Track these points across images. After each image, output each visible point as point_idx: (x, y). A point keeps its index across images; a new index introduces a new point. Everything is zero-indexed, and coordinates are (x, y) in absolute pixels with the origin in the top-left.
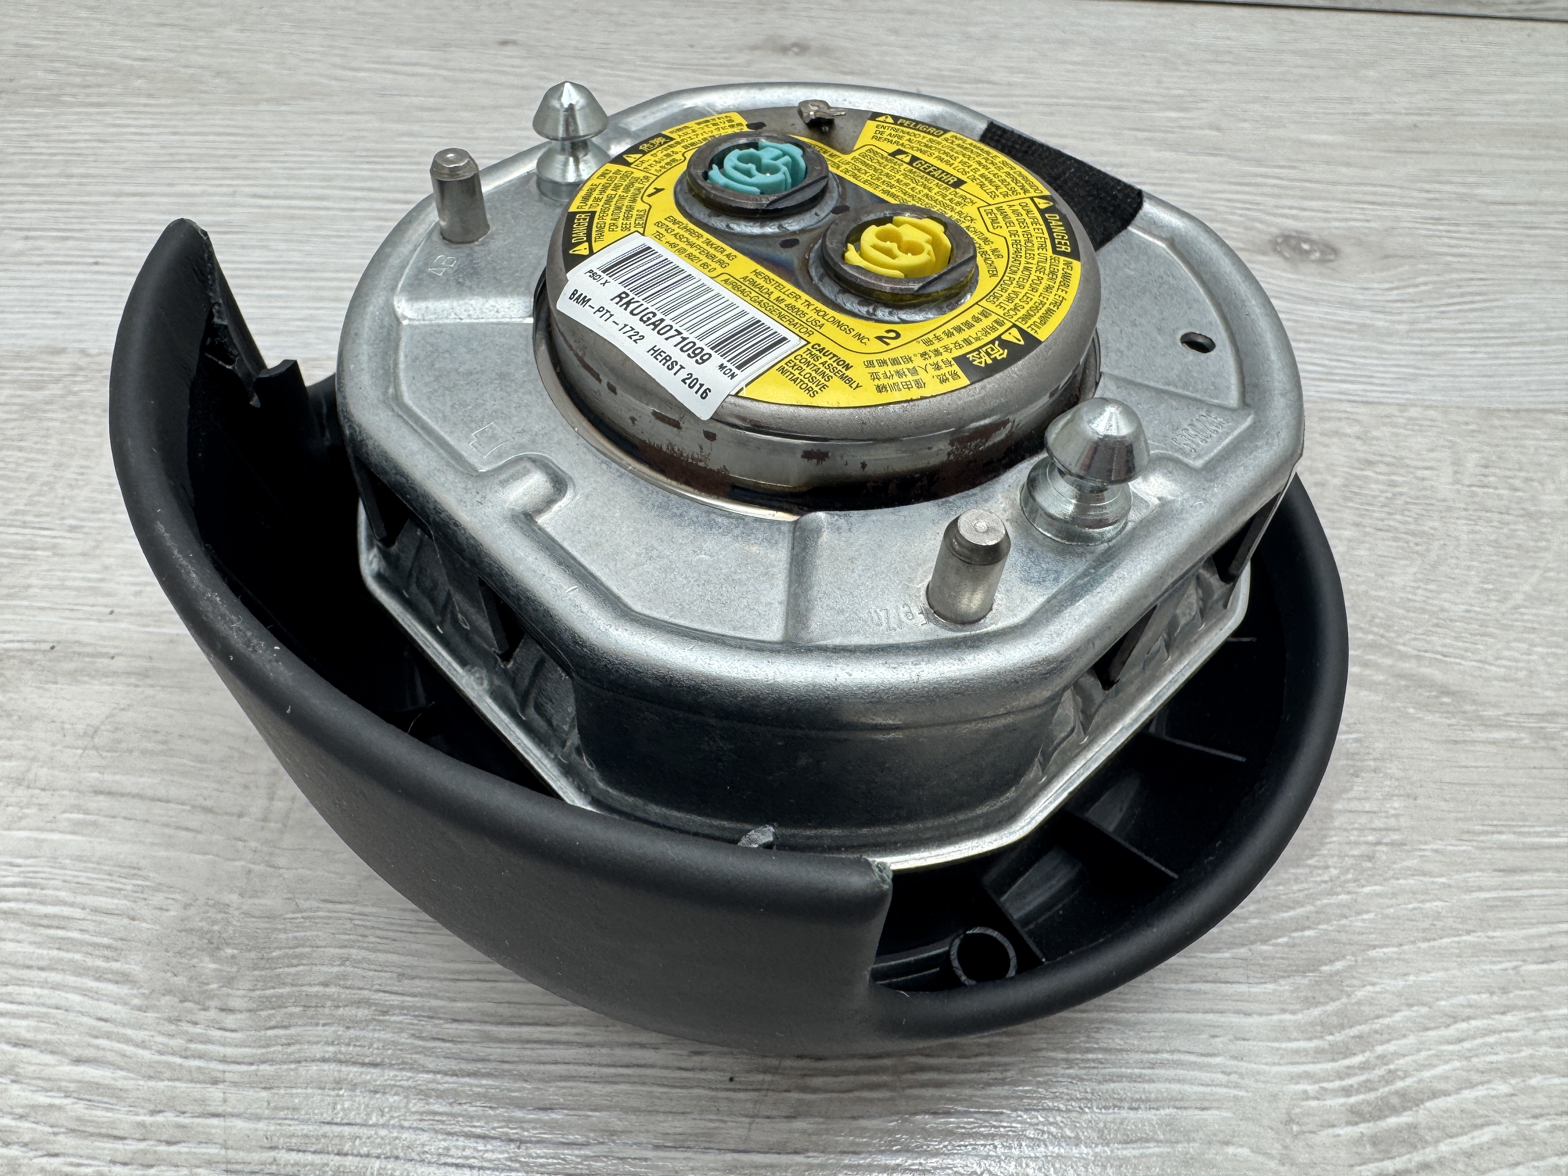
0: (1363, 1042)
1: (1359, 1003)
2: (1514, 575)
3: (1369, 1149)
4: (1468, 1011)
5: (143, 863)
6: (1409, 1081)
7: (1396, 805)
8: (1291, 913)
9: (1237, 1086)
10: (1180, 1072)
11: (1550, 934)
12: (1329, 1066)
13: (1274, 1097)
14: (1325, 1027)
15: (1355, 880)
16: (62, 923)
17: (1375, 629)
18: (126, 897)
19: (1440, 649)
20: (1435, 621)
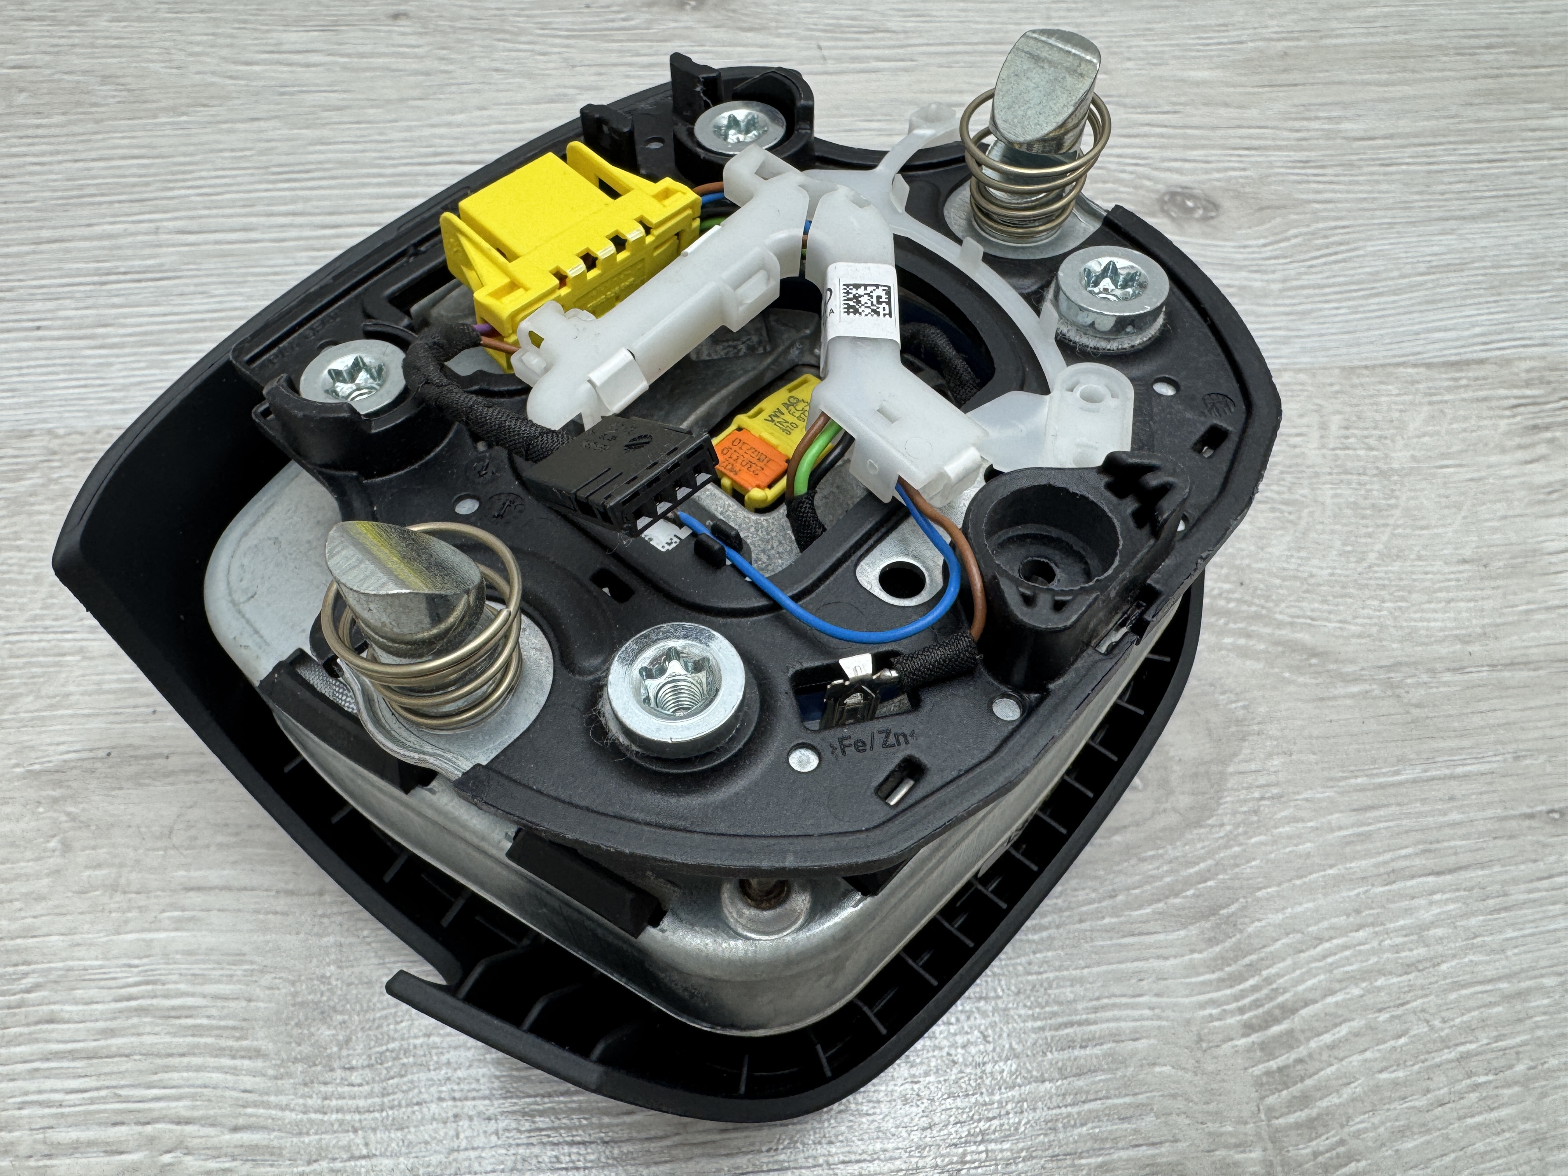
0: (1253, 969)
1: (1249, 936)
2: (1370, 535)
3: (1259, 1054)
4: (1332, 933)
5: (246, 949)
6: (1287, 996)
7: (1276, 762)
8: (1197, 868)
9: (1159, 1018)
10: (1116, 1013)
11: (1393, 860)
12: (1228, 992)
13: (1188, 1022)
14: (1223, 961)
15: (1245, 833)
16: (189, 1012)
17: (1257, 601)
18: (239, 982)
19: (1309, 613)
20: (1305, 587)
